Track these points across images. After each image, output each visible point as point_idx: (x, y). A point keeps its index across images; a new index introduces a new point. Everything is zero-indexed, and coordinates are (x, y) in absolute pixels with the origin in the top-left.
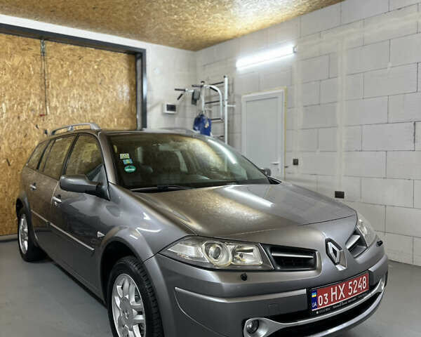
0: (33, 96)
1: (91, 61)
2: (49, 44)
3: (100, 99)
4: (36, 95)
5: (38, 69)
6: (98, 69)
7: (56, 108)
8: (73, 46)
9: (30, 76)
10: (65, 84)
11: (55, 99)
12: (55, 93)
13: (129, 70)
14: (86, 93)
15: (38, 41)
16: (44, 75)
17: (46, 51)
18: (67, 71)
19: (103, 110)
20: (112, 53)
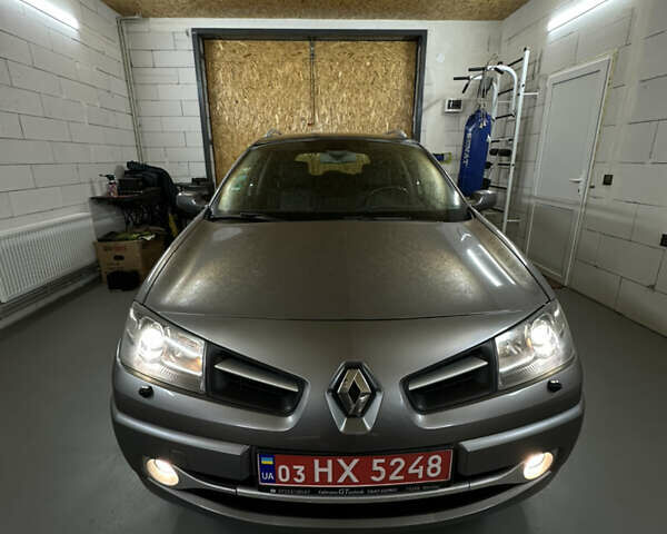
0: (302, 105)
1: (362, 57)
2: (319, 44)
3: (371, 102)
4: (306, 103)
5: (307, 74)
6: (371, 65)
7: (324, 115)
8: (343, 43)
9: (300, 83)
10: (334, 88)
11: (323, 106)
12: (323, 99)
13: (408, 62)
14: (356, 95)
15: (307, 43)
16: (312, 81)
17: (316, 53)
18: (337, 73)
19: (373, 114)
20: (388, 44)
